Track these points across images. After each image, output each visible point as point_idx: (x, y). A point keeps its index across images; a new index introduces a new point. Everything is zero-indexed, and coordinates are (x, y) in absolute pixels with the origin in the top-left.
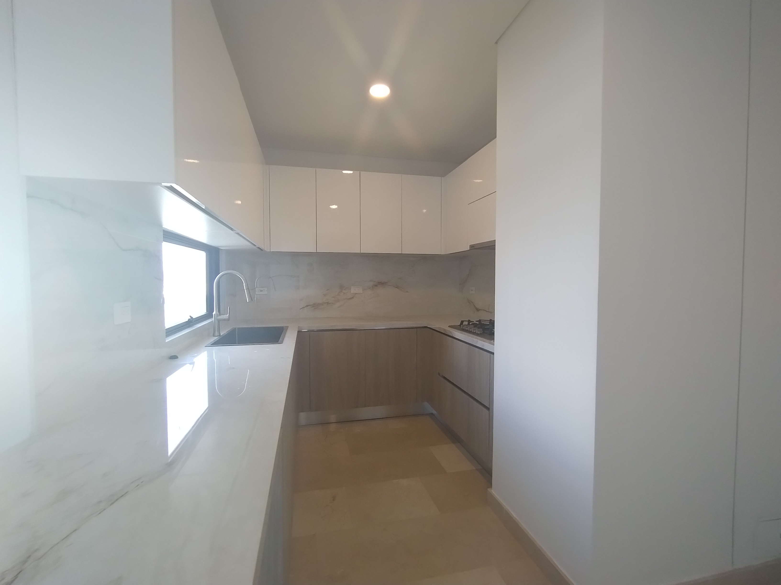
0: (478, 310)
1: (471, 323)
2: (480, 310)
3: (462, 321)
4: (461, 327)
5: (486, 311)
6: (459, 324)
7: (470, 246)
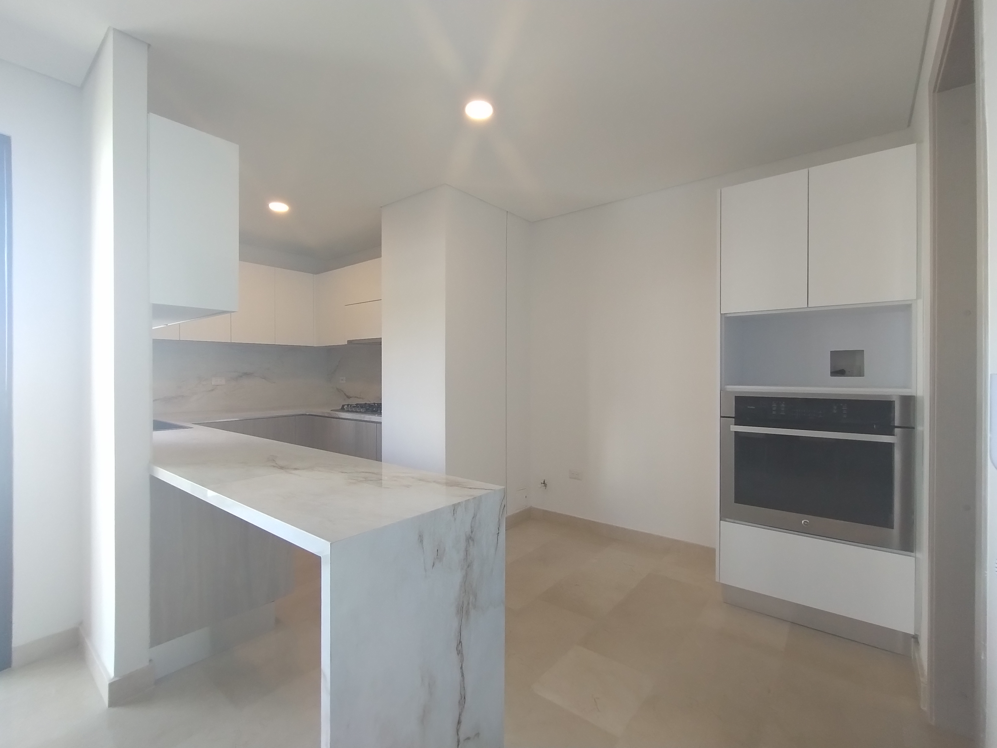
0: (349, 397)
1: (352, 406)
2: (351, 397)
3: (343, 405)
4: (343, 409)
5: (358, 398)
6: (340, 408)
7: (348, 341)
